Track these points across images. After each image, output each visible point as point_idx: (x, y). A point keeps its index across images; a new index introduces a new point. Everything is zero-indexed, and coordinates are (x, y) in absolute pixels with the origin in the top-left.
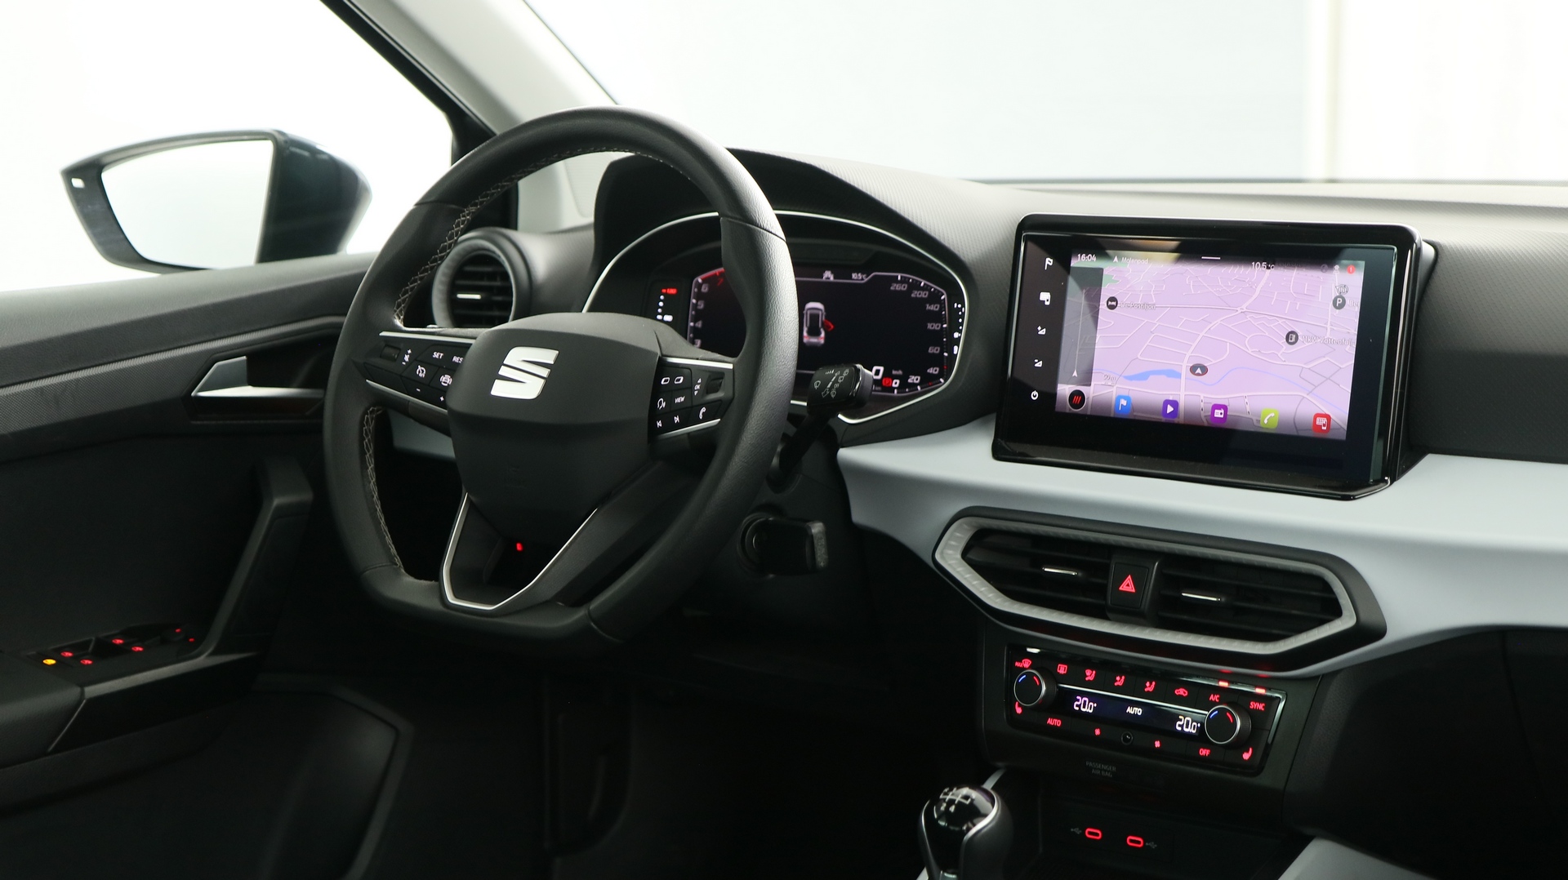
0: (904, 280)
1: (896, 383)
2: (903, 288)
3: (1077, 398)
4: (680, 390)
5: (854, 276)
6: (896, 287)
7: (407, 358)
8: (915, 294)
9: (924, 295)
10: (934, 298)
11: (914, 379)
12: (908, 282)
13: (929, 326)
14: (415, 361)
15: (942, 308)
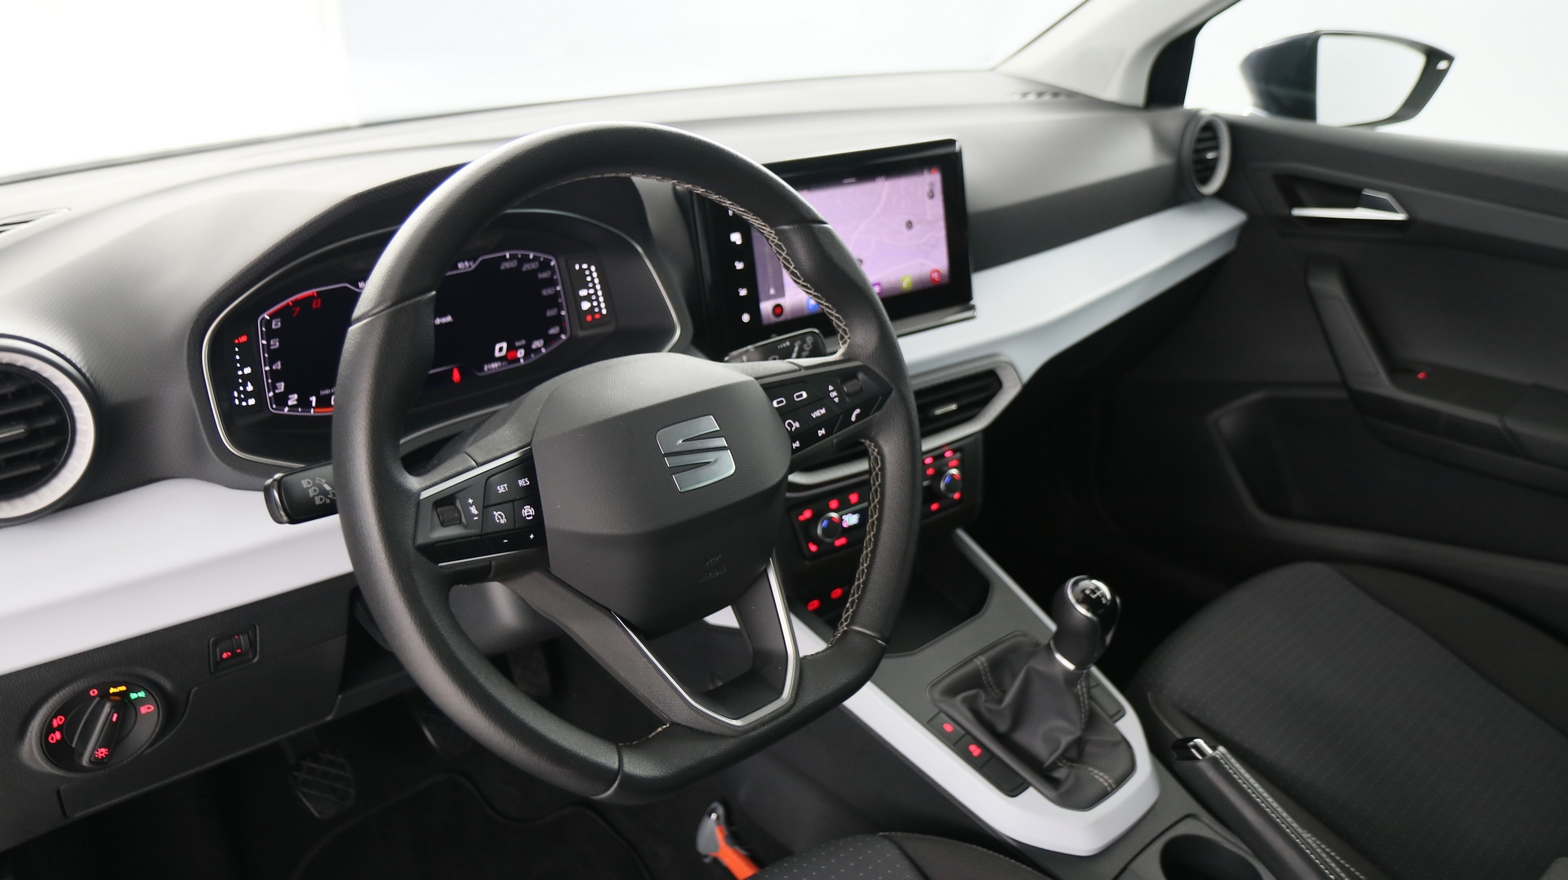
0: (513, 257)
1: (521, 353)
2: (514, 264)
3: (778, 309)
4: (811, 404)
5: (460, 265)
6: (505, 266)
7: (474, 510)
8: (526, 267)
9: (534, 265)
10: (545, 265)
11: (537, 344)
12: (517, 258)
13: (545, 293)
14: (486, 507)
15: (553, 273)
